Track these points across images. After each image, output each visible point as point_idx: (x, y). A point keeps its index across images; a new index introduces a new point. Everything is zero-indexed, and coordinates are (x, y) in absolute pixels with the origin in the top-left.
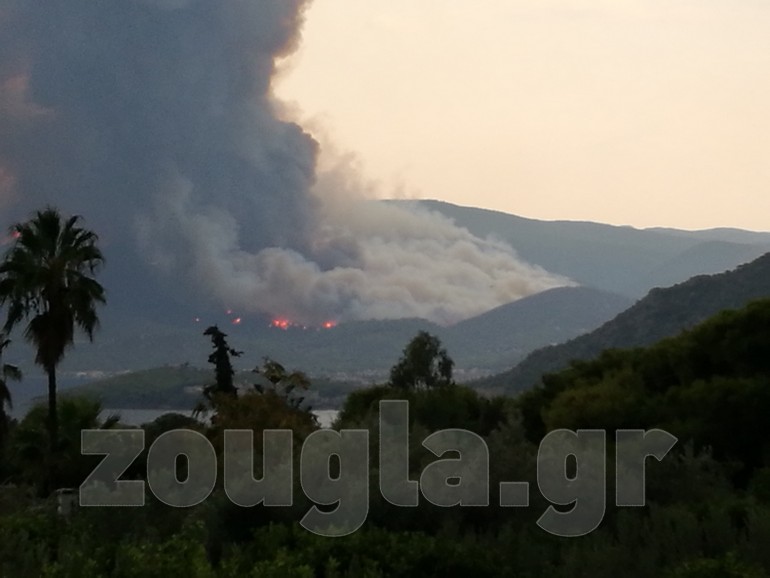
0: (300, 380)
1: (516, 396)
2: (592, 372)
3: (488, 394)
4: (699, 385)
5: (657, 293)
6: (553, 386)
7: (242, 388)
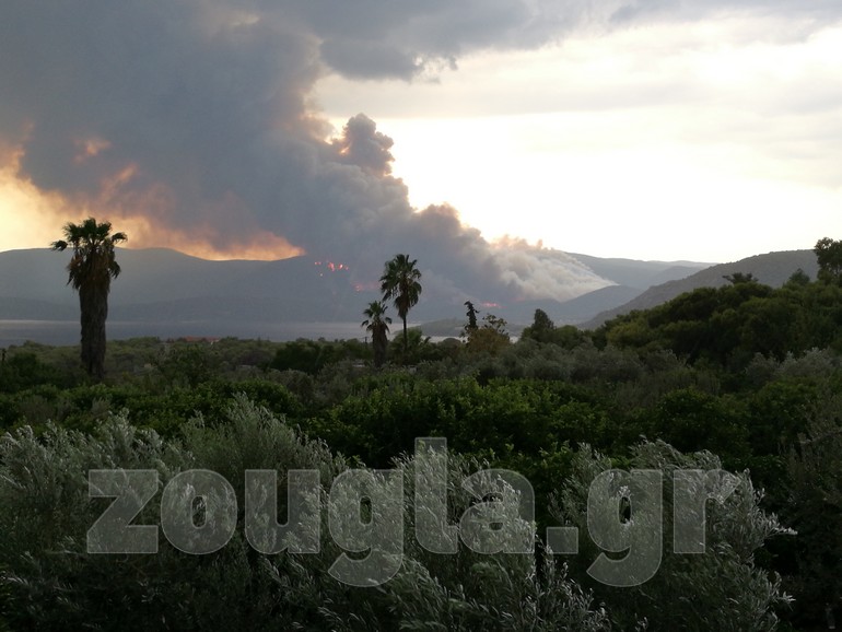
0: (502, 322)
2: (627, 320)
4: (672, 324)
5: (652, 288)
6: (609, 325)
7: (480, 326)
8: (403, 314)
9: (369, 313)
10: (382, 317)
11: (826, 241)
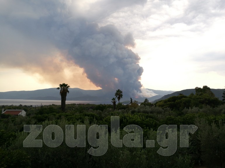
0: (137, 102)
1: (154, 103)
2: (160, 102)
3: (152, 103)
4: (169, 103)
5: (165, 95)
6: (157, 103)
7: (133, 102)
8: (119, 100)
9: (113, 100)
10: (115, 101)
11: (197, 87)
